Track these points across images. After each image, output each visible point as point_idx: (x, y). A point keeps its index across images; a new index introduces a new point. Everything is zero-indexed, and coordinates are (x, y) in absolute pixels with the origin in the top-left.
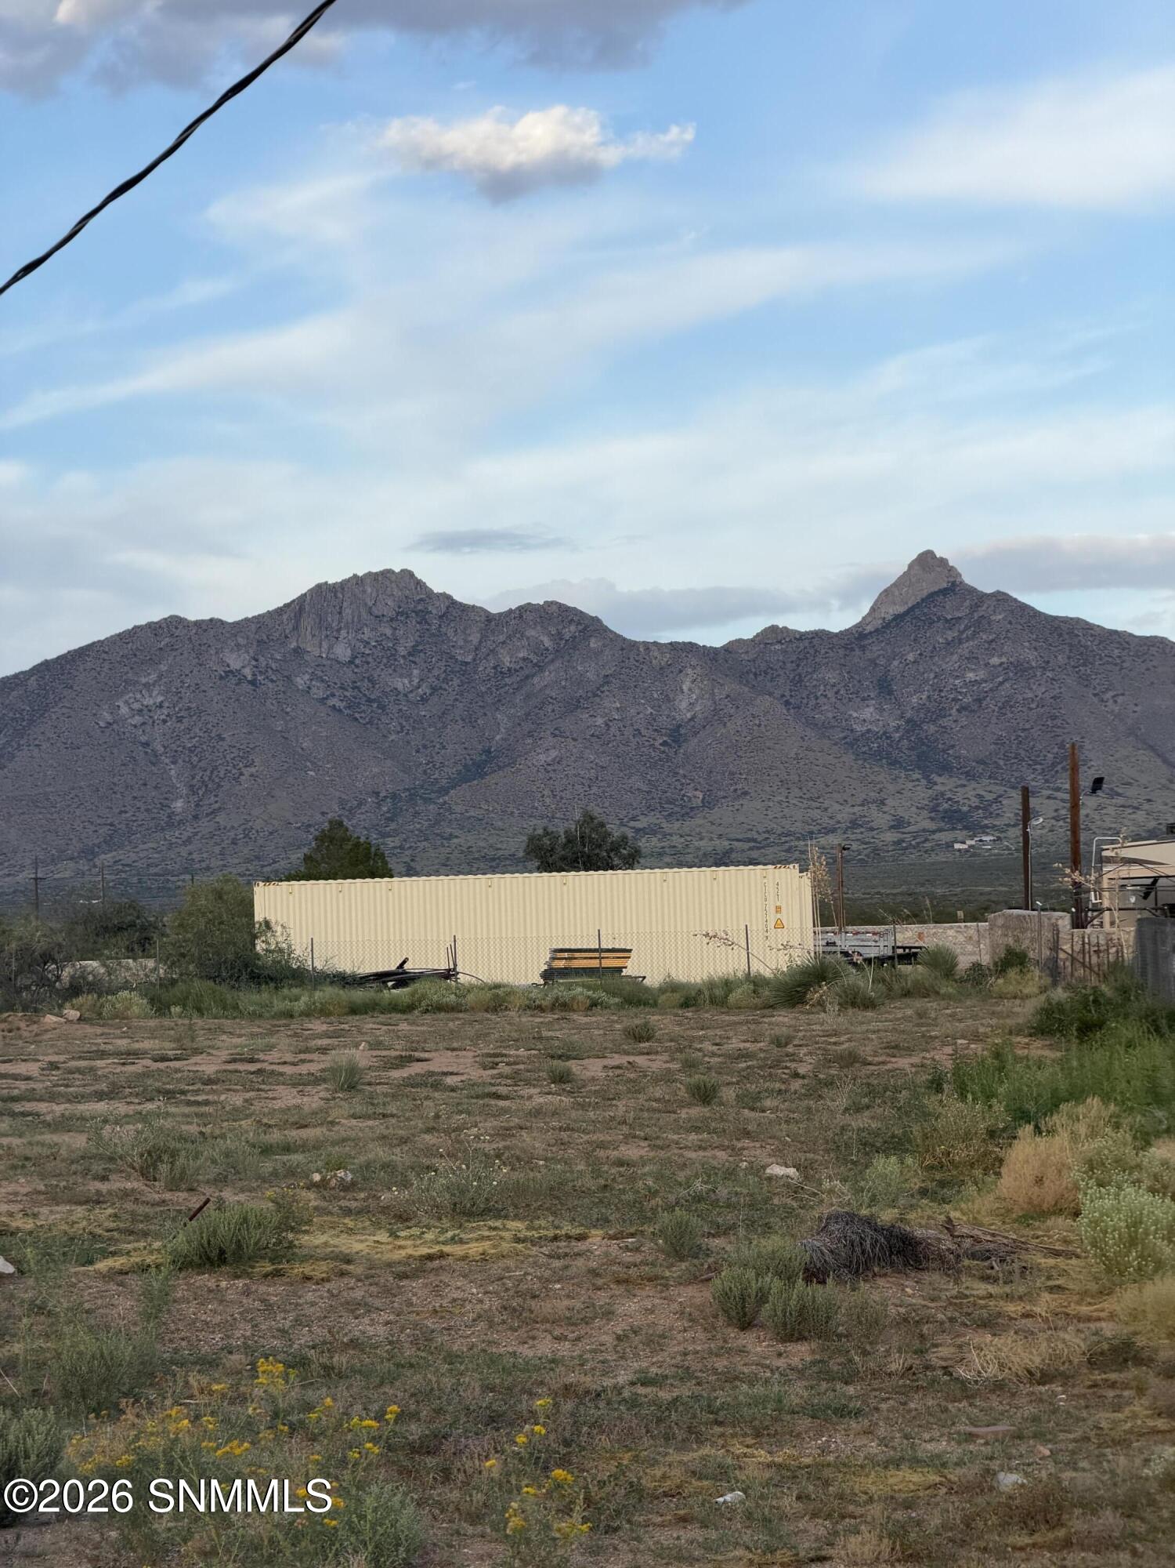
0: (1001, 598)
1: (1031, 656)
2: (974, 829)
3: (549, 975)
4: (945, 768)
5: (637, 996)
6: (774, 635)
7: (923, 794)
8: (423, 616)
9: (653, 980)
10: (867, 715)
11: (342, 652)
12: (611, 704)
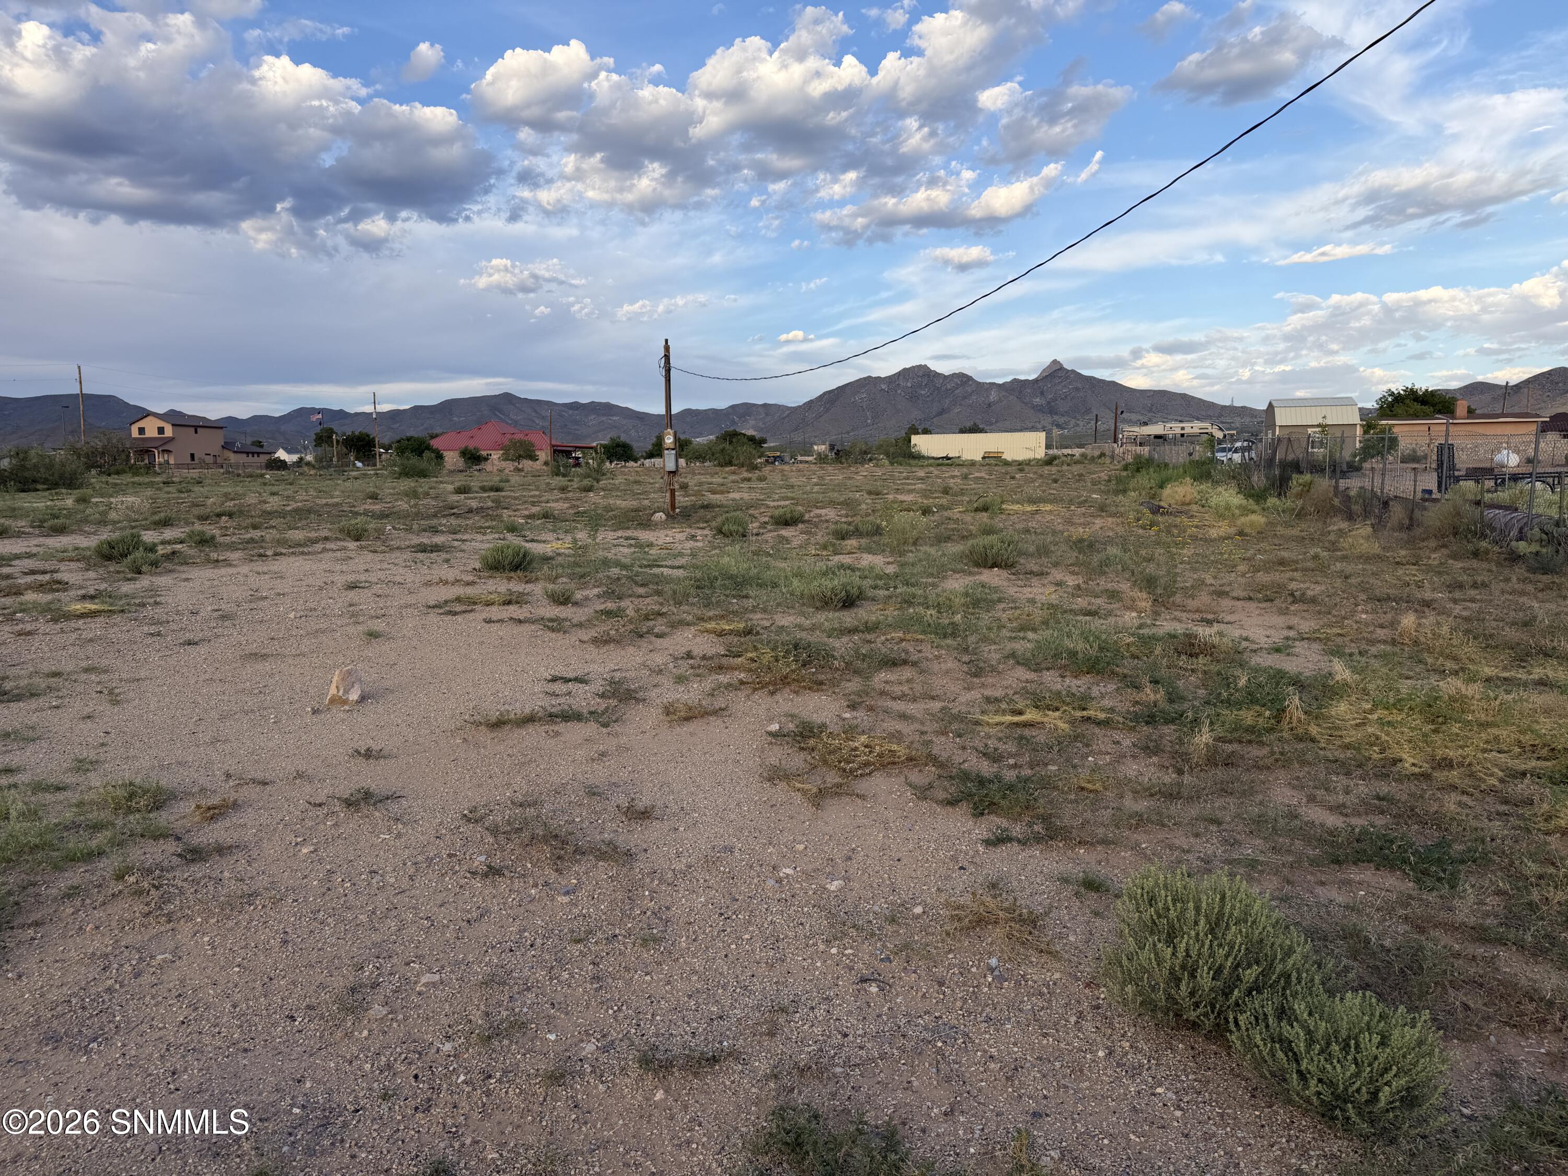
0: (1073, 371)
1: (1080, 386)
2: (1063, 428)
3: (984, 458)
4: (1056, 414)
5: (1006, 463)
6: (1015, 381)
7: (1050, 420)
8: (929, 376)
9: (1009, 459)
10: (1037, 400)
11: (909, 385)
12: (974, 397)
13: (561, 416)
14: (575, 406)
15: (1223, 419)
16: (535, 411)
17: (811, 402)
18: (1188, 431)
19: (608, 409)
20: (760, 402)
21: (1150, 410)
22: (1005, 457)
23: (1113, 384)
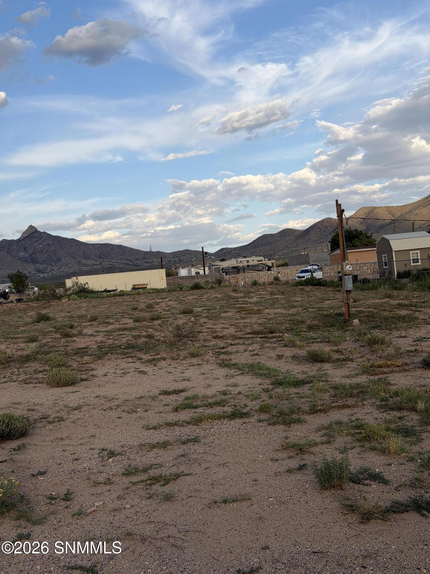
0: (45, 233)
1: (51, 243)
2: (43, 273)
3: (134, 288)
7: (33, 267)
10: (22, 254)
15: (146, 260)
18: (251, 263)
21: (100, 257)
22: (148, 287)
23: (73, 241)
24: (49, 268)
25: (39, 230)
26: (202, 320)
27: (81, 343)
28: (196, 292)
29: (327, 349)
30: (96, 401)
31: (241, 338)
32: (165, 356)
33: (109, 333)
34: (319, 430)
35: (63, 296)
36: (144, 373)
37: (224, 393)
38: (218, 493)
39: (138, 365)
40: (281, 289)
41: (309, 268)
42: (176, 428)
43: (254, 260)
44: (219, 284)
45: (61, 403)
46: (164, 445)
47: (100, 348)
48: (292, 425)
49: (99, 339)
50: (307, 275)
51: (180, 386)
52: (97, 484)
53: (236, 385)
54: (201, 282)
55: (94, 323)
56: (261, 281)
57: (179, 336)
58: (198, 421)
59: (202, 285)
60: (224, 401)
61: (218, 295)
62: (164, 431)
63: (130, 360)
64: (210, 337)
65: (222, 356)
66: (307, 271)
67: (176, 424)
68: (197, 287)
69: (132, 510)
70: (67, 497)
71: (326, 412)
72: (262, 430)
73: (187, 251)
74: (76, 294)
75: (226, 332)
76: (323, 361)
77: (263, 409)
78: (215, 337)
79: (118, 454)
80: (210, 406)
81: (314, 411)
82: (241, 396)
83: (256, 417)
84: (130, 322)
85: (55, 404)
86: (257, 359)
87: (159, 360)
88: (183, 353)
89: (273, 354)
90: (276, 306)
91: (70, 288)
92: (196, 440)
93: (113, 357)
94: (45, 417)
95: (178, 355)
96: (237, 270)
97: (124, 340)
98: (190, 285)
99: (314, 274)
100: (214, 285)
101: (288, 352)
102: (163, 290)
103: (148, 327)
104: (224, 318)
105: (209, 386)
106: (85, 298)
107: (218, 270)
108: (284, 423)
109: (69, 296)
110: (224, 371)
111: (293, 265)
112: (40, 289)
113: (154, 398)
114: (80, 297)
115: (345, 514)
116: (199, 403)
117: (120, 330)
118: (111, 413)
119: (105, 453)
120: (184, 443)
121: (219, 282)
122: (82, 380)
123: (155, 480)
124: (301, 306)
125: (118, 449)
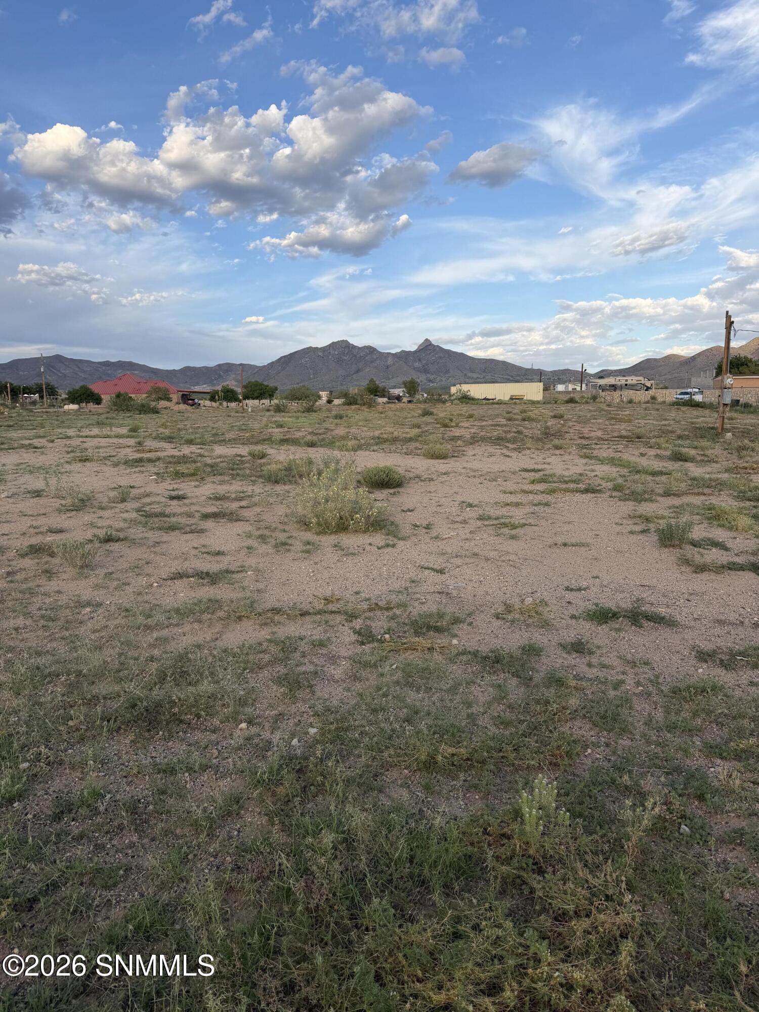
0: (438, 346)
1: (442, 355)
2: (433, 382)
3: (511, 399)
4: (428, 373)
6: (403, 351)
7: (425, 377)
8: (349, 347)
10: (417, 364)
11: (336, 353)
12: (378, 362)
13: (98, 371)
14: (107, 364)
16: (79, 368)
17: (273, 363)
18: (629, 382)
19: (131, 366)
20: (238, 362)
22: (525, 398)
23: (462, 355)
24: (439, 378)
25: (433, 343)
26: (571, 424)
27: (457, 432)
28: (570, 405)
29: (693, 452)
30: (463, 471)
31: (606, 440)
32: (530, 446)
33: (482, 427)
34: (670, 508)
35: (447, 401)
36: (508, 456)
37: (581, 475)
38: (560, 540)
39: (505, 451)
40: (657, 407)
41: (689, 390)
42: (530, 495)
43: (632, 380)
44: (594, 400)
45: (433, 469)
46: (517, 505)
47: (473, 438)
48: (643, 502)
49: (473, 431)
50: (687, 397)
51: (540, 467)
52: (454, 522)
53: (593, 471)
54: (577, 397)
55: (471, 419)
56: (636, 400)
57: (546, 434)
58: (552, 492)
59: (577, 399)
60: (579, 480)
61: (590, 408)
62: (519, 496)
63: (498, 447)
64: (576, 437)
65: (585, 451)
66: (686, 393)
67: (531, 492)
68: (571, 401)
69: (481, 542)
70: (428, 527)
71: (679, 497)
72: (612, 503)
73: (568, 370)
74: (459, 399)
75: (593, 434)
76: (686, 461)
77: (617, 488)
78: (581, 438)
79: (475, 506)
80: (566, 482)
81: (667, 494)
82: (596, 478)
83: (608, 494)
84: (504, 421)
85: (428, 469)
86: (619, 455)
87: (524, 449)
88: (547, 446)
89: (636, 452)
90: (648, 418)
91: (454, 394)
92: (547, 504)
93: (483, 445)
94: (418, 477)
95: (543, 447)
96: (614, 387)
97: (495, 434)
98: (565, 399)
99: (693, 397)
100: (589, 400)
101: (652, 452)
102: (538, 402)
103: (518, 425)
104: (593, 423)
105: (567, 469)
106: (466, 404)
107: (595, 386)
108: (636, 500)
109: (452, 401)
110: (584, 461)
111: (673, 388)
112: (428, 394)
113: (514, 473)
114: (462, 402)
115: (679, 565)
116: (555, 479)
117: (492, 425)
118: (474, 480)
119: (465, 504)
120: (535, 505)
121: (594, 398)
122: (453, 456)
123: (505, 525)
124: (674, 420)
125: (476, 503)
